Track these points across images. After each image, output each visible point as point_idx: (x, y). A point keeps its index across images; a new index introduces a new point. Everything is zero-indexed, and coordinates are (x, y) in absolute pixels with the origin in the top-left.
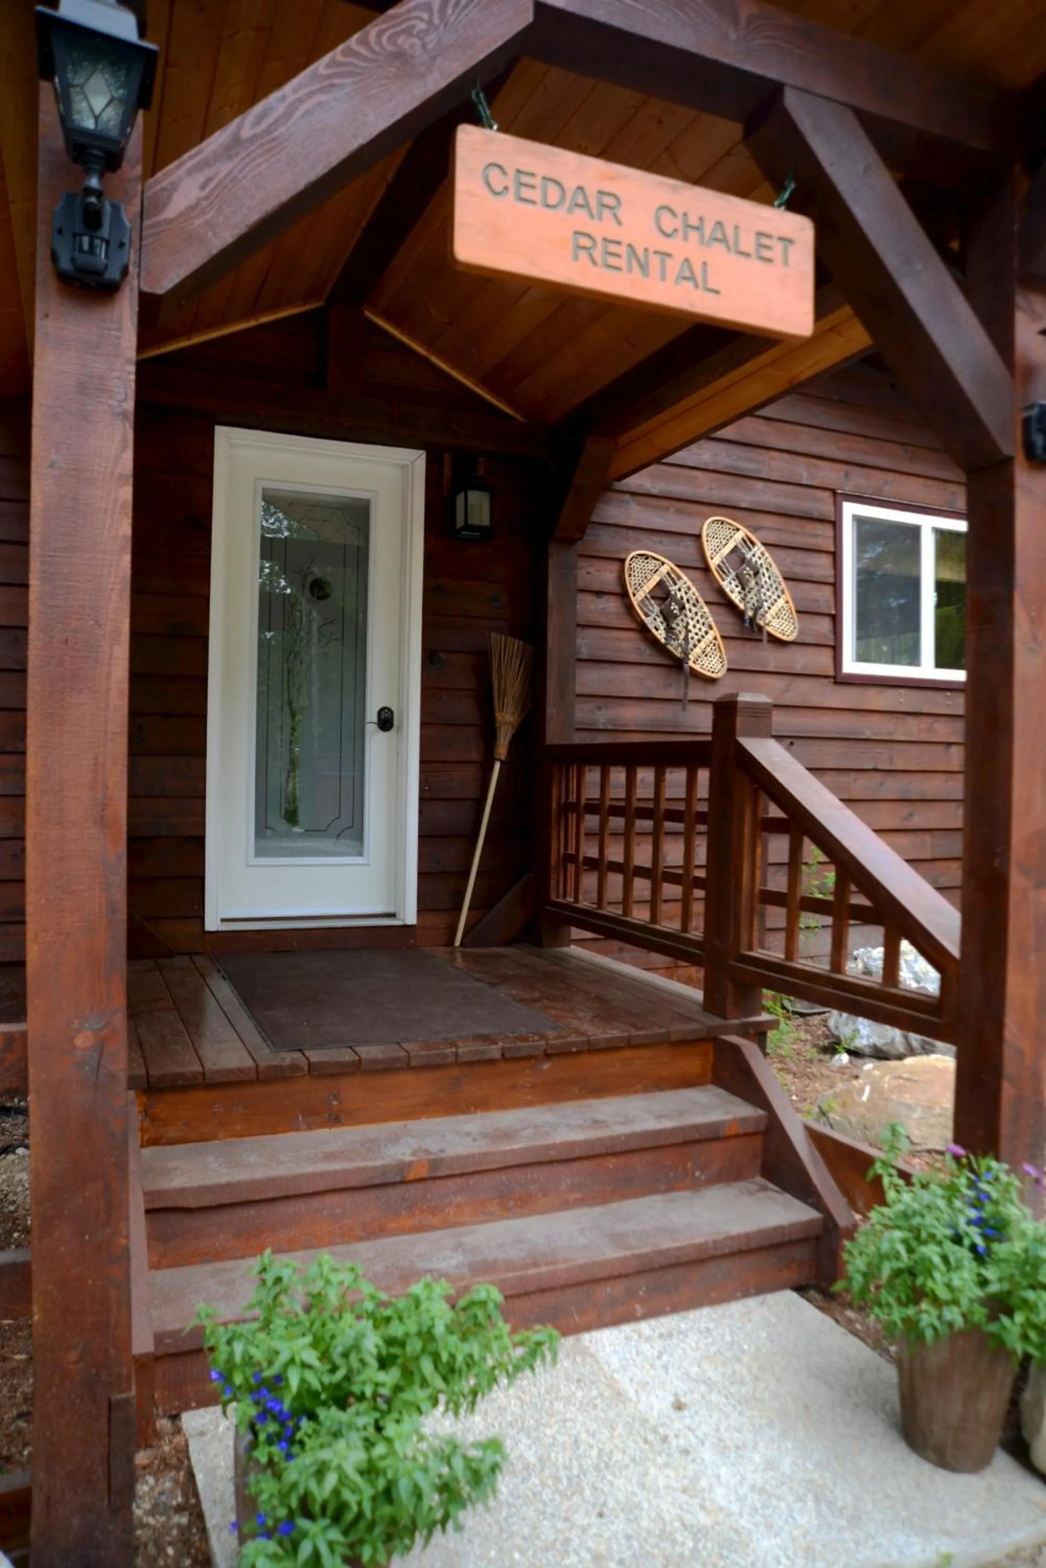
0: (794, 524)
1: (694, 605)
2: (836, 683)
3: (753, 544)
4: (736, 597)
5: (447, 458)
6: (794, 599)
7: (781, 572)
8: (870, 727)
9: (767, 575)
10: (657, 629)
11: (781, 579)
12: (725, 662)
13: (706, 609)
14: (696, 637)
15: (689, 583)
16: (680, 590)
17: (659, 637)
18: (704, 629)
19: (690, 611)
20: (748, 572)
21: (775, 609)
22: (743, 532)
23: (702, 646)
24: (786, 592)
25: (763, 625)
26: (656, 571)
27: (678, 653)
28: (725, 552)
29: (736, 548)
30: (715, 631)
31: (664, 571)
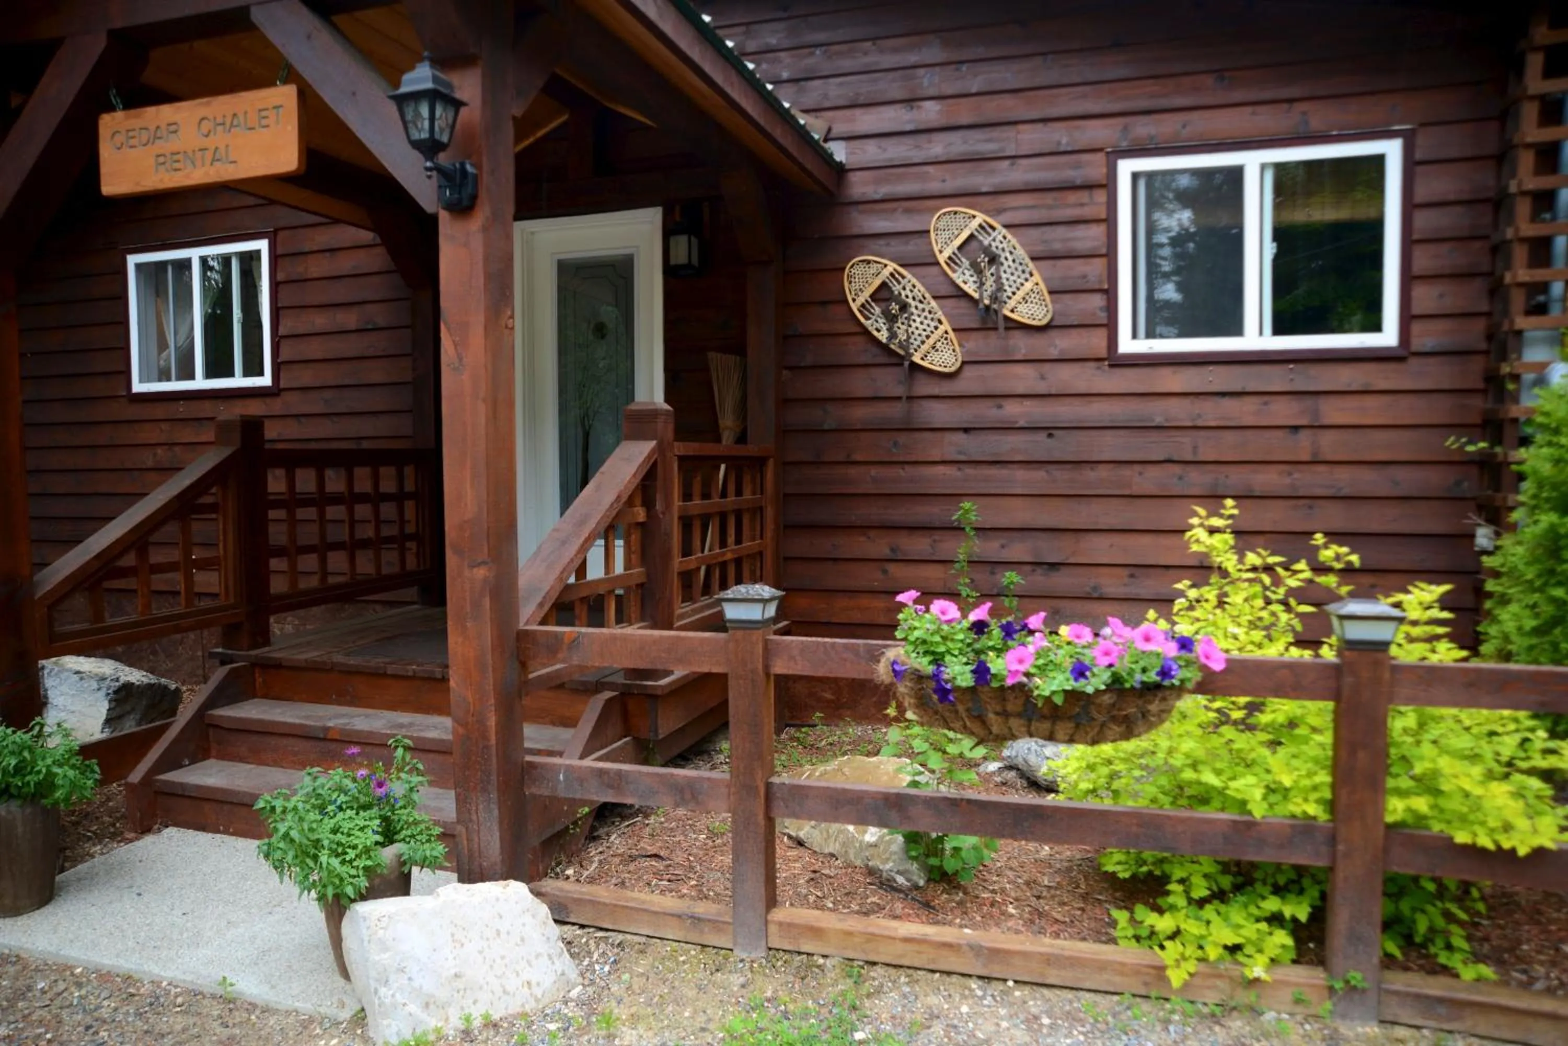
0: (1049, 198)
1: (921, 302)
2: (1111, 366)
3: (993, 228)
4: (970, 288)
5: (678, 208)
6: (1045, 280)
7: (1027, 252)
8: (1158, 411)
9: (1010, 258)
10: (878, 330)
11: (1027, 260)
12: (959, 355)
13: (933, 303)
14: (924, 333)
15: (914, 281)
16: (904, 289)
17: (880, 338)
18: (933, 324)
19: (916, 308)
20: (983, 259)
21: (1020, 294)
22: (980, 218)
23: (931, 341)
24: (1035, 274)
25: (1006, 312)
26: (878, 274)
27: (901, 352)
28: (958, 243)
29: (971, 237)
30: (946, 325)
31: (887, 273)
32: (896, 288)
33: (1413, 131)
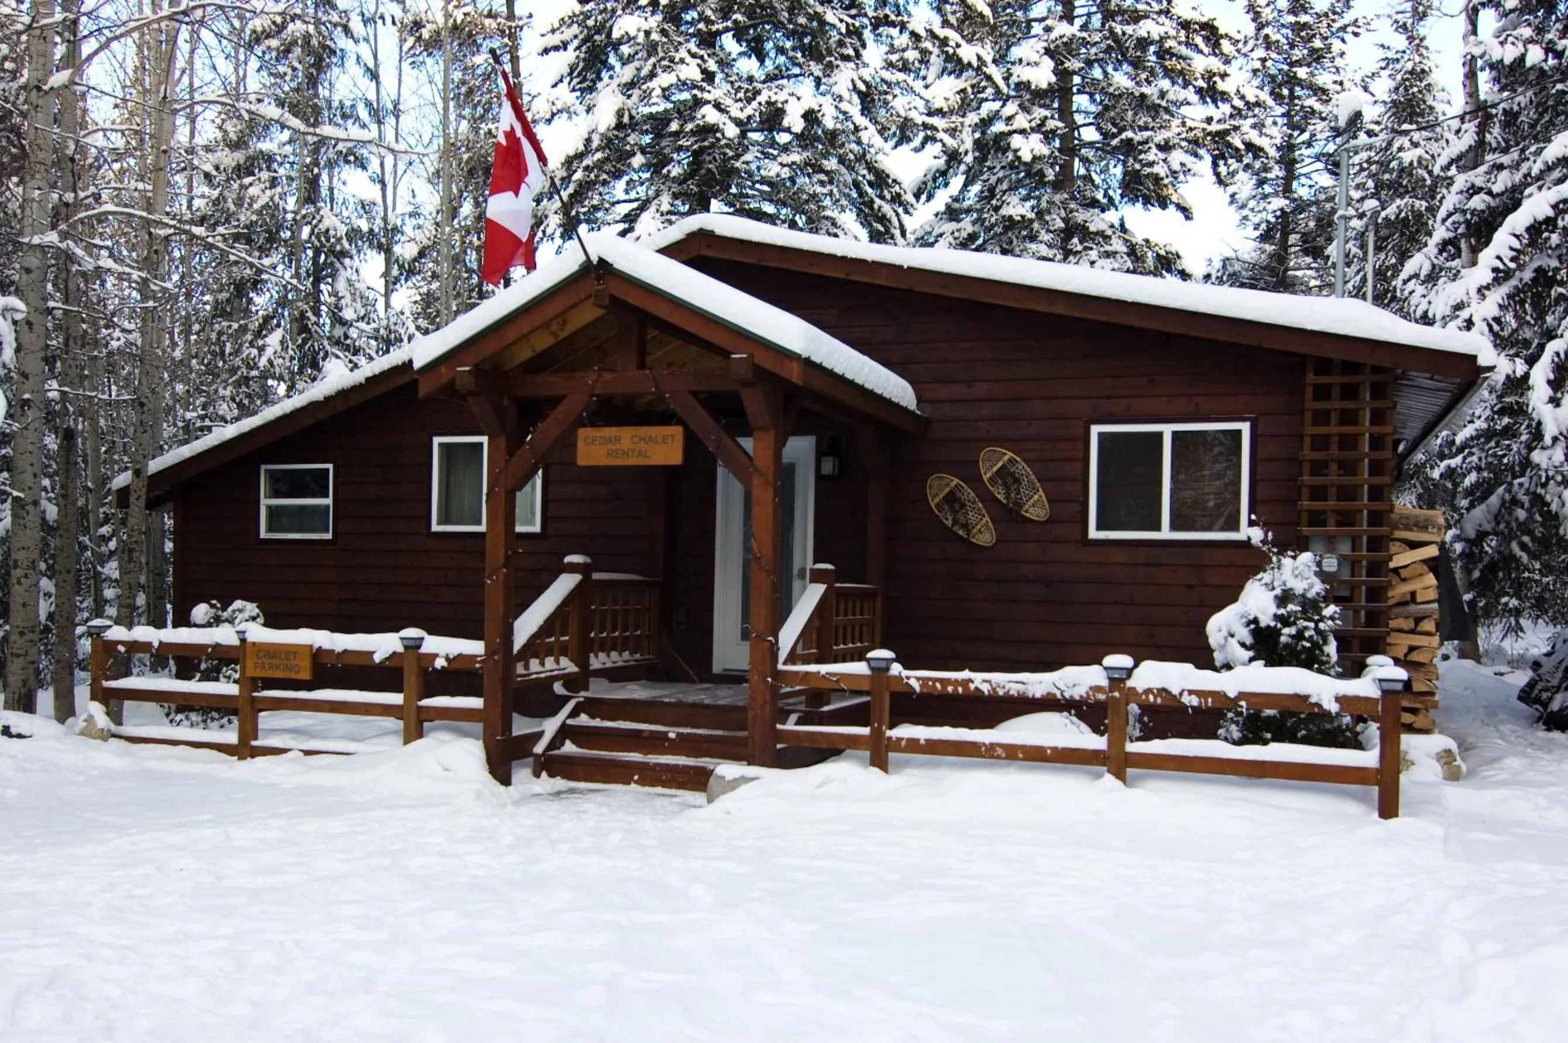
1: (973, 503)
2: (1084, 546)
3: (1017, 461)
4: (1001, 497)
5: (825, 437)
6: (1046, 494)
7: (1036, 476)
9: (1026, 480)
10: (947, 520)
11: (1036, 481)
12: (995, 536)
13: (980, 505)
14: (974, 522)
15: (969, 490)
16: (963, 495)
17: (948, 524)
18: (980, 517)
19: (970, 506)
20: (1010, 480)
21: (1031, 501)
22: (1010, 454)
23: (978, 527)
24: (1041, 490)
25: (1023, 513)
26: (948, 485)
27: (960, 533)
28: (995, 469)
29: (1004, 466)
30: (987, 518)
31: (953, 484)
32: (959, 495)
33: (1257, 419)
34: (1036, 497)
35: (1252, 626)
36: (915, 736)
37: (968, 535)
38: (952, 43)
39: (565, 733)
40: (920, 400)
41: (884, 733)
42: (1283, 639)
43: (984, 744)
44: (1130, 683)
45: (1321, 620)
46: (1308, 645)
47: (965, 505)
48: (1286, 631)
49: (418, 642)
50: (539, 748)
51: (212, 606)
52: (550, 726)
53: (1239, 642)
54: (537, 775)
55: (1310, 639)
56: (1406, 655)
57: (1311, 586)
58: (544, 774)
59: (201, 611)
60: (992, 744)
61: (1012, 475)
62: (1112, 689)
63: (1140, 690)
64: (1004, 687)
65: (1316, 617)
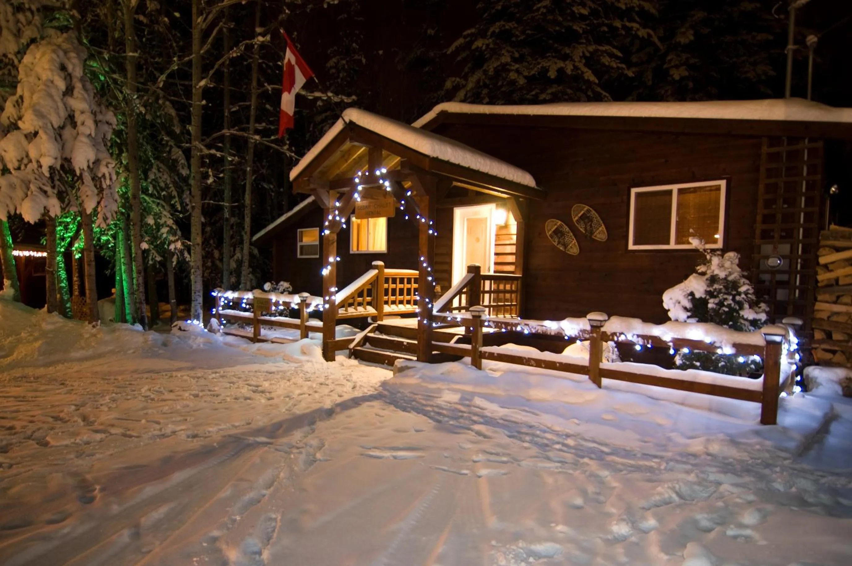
1: (568, 233)
3: (591, 211)
4: (582, 229)
7: (601, 218)
9: (595, 220)
10: (555, 242)
11: (601, 221)
12: (579, 250)
13: (572, 234)
14: (568, 243)
15: (566, 227)
18: (571, 240)
19: (566, 235)
20: (587, 221)
21: (598, 231)
22: (587, 208)
23: (570, 246)
24: (603, 225)
25: (593, 237)
26: (556, 224)
27: (561, 248)
28: (580, 215)
29: (584, 214)
30: (575, 241)
31: (558, 224)
32: (561, 230)
33: (730, 178)
34: (600, 229)
35: (690, 297)
36: (493, 351)
37: (565, 248)
38: (635, 29)
39: (366, 339)
40: (537, 183)
41: (478, 349)
42: (710, 306)
43: (525, 358)
44: (603, 329)
45: (739, 294)
46: (726, 309)
47: (564, 234)
48: (711, 301)
49: (305, 299)
50: (352, 346)
51: (272, 284)
52: (359, 336)
53: (683, 307)
54: (350, 357)
55: (729, 306)
56: (829, 317)
57: (730, 274)
58: (353, 357)
59: (267, 286)
60: (529, 358)
61: (588, 217)
62: (592, 332)
63: (609, 334)
64: (535, 328)
65: (734, 292)
